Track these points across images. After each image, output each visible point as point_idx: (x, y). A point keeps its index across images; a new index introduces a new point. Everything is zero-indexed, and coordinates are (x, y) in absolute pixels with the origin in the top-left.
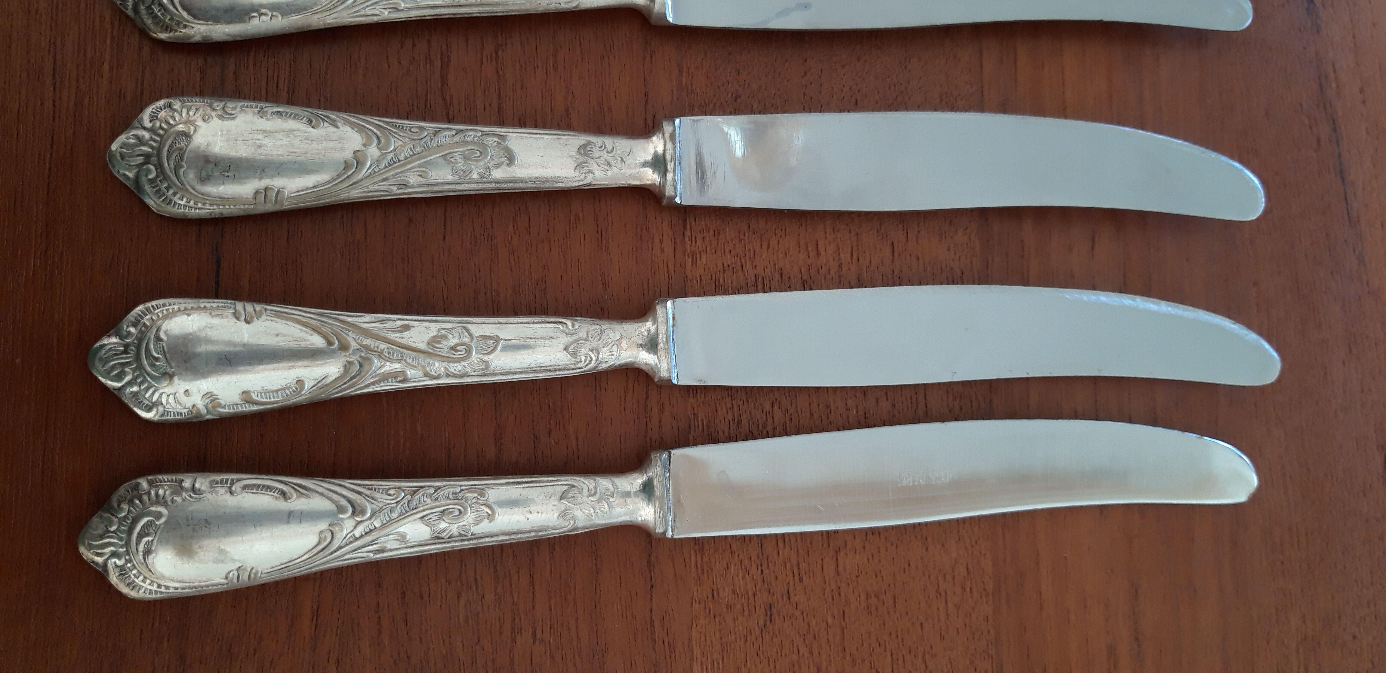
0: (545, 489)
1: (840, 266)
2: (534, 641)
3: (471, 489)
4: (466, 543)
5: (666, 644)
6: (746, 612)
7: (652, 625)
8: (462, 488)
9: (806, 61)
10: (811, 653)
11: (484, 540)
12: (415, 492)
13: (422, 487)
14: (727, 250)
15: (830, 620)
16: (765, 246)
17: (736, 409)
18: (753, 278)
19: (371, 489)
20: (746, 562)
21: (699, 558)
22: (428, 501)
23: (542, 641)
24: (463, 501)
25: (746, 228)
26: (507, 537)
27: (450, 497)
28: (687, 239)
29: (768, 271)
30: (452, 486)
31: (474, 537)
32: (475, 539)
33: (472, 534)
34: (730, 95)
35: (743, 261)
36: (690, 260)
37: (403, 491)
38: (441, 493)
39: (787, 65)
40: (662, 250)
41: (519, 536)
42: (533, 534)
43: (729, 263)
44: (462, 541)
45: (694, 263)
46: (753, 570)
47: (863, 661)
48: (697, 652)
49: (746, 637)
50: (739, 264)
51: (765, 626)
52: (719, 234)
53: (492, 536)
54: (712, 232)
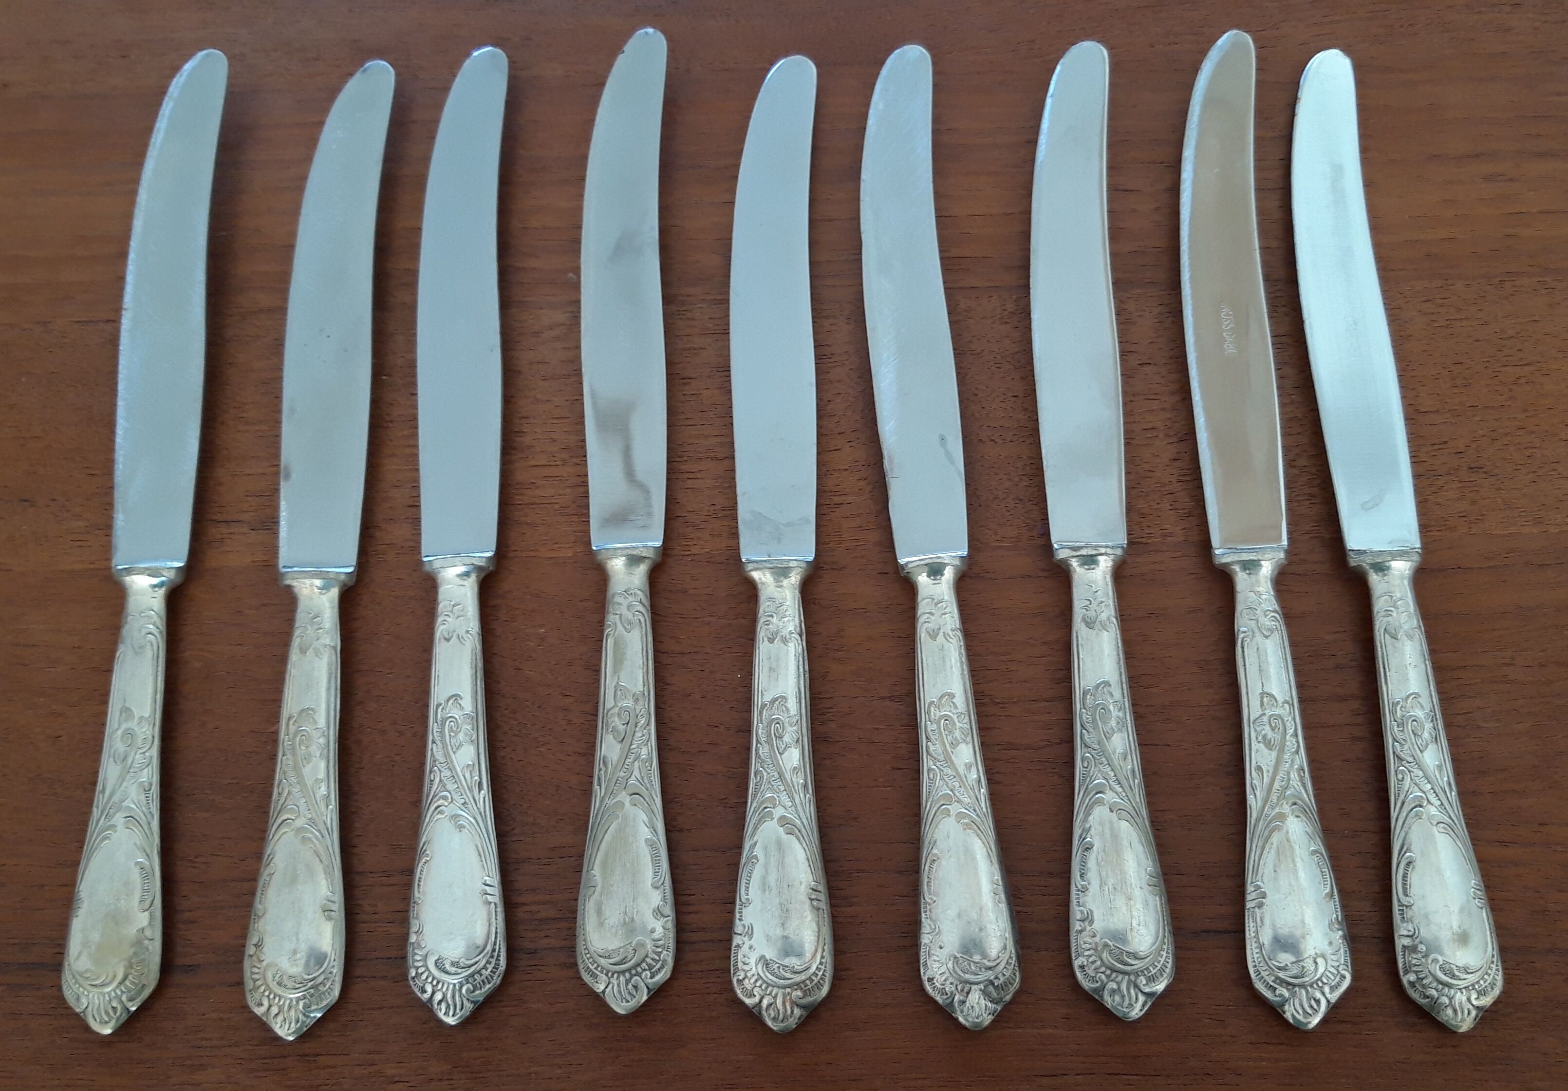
0: (1390, 653)
1: (1163, 409)
2: (1513, 665)
3: (1393, 712)
4: (1438, 717)
5: (1507, 555)
6: (1476, 489)
7: (1493, 567)
8: (1392, 719)
9: (981, 440)
10: (1506, 434)
11: (1435, 703)
12: (1399, 758)
13: (1394, 753)
14: (1157, 507)
15: (1479, 418)
16: (1150, 474)
17: (1299, 498)
18: (1180, 484)
19: (1399, 794)
20: (1433, 489)
21: (1432, 529)
22: (1406, 747)
23: (1513, 658)
24: (1404, 719)
25: (1136, 490)
26: (1431, 683)
27: (1401, 729)
28: (1150, 541)
29: (1173, 471)
30: (1392, 729)
31: (1433, 710)
32: (1434, 710)
33: (1431, 711)
34: (1016, 505)
35: (1165, 493)
36: (1169, 538)
37: (1398, 767)
38: (1399, 736)
39: (986, 457)
40: (1162, 562)
41: (1430, 674)
42: (1427, 662)
43: (1168, 504)
44: (1437, 720)
45: (1171, 534)
46: (1440, 482)
47: (1510, 390)
48: (1513, 529)
49: (1497, 490)
50: (1168, 496)
51: (1485, 472)
52: (1142, 514)
53: (1431, 695)
54: (1142, 520)
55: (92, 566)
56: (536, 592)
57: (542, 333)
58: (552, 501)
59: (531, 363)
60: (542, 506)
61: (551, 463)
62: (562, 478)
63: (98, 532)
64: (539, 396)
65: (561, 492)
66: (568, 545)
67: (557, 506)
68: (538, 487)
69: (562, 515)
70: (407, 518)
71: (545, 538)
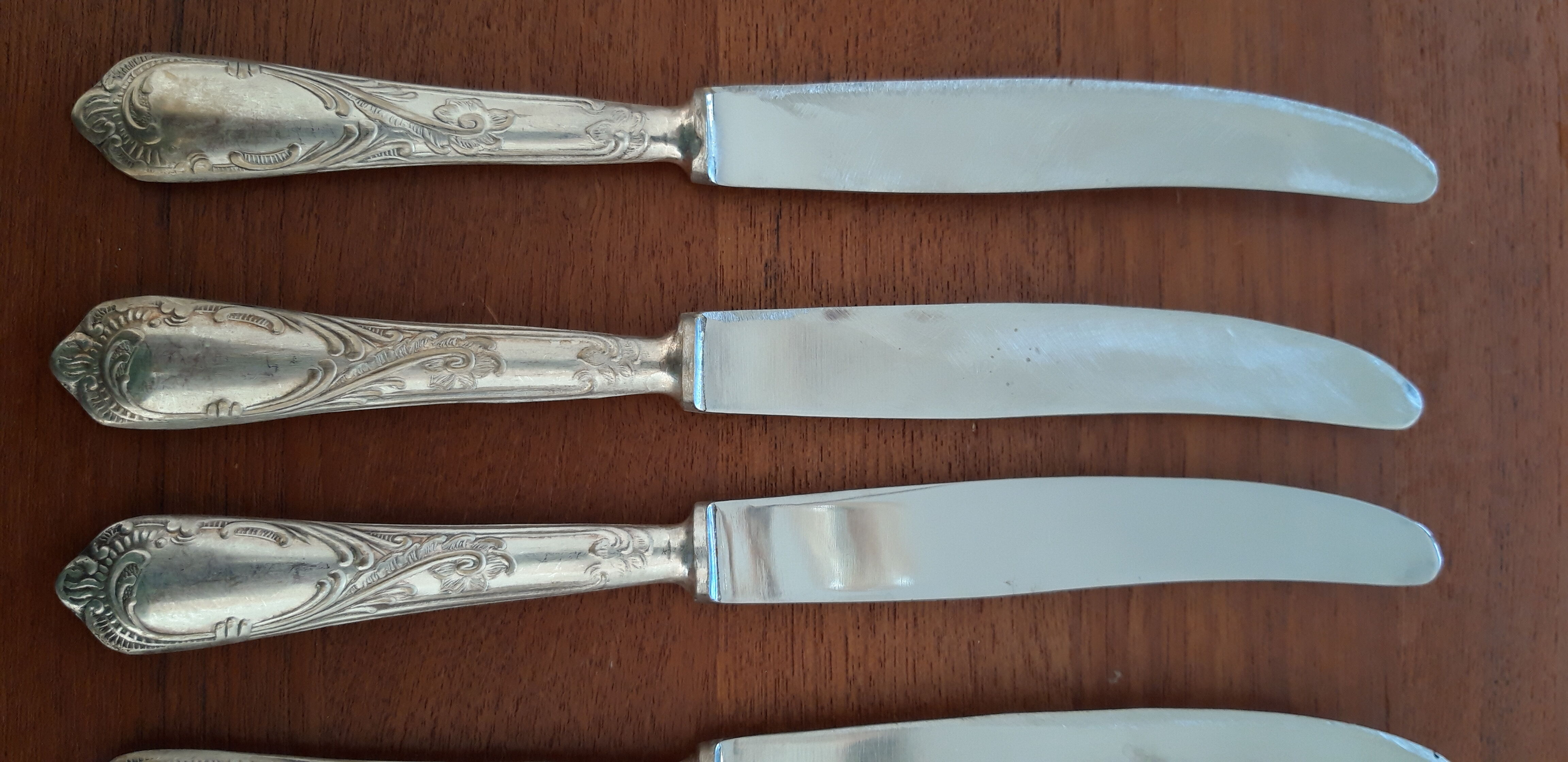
55: (721, 55)
56: (667, 653)
57: (1036, 639)
58: (796, 666)
59: (993, 626)
60: (789, 652)
61: (850, 660)
62: (828, 677)
63: (768, 59)
64: (945, 638)
65: (809, 679)
66: (732, 691)
67: (788, 673)
68: (816, 644)
69: (777, 681)
70: (777, 469)
71: (744, 661)
